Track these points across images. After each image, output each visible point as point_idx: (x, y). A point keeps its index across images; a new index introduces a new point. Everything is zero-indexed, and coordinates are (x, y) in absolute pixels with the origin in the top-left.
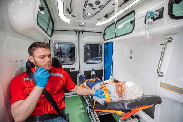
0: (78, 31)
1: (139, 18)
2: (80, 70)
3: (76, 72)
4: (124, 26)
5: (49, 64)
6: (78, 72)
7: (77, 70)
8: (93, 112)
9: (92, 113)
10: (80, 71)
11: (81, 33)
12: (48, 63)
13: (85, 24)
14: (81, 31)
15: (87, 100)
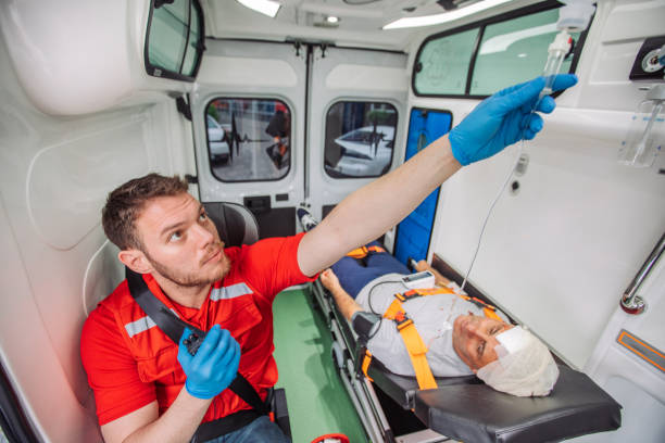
0: (304, 44)
1: (606, 44)
2: (308, 201)
3: (294, 209)
4: (510, 47)
5: (216, 250)
6: (302, 213)
7: (294, 202)
8: (362, 381)
9: (358, 383)
10: (309, 206)
11: (317, 52)
12: (212, 250)
13: (339, 19)
14: (317, 45)
15: (333, 322)
